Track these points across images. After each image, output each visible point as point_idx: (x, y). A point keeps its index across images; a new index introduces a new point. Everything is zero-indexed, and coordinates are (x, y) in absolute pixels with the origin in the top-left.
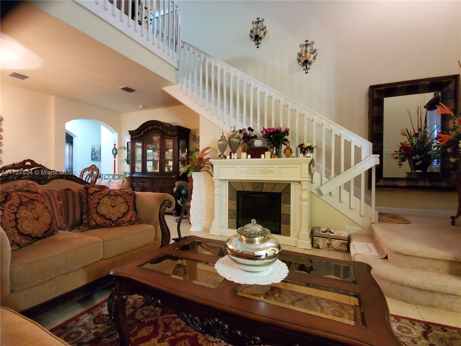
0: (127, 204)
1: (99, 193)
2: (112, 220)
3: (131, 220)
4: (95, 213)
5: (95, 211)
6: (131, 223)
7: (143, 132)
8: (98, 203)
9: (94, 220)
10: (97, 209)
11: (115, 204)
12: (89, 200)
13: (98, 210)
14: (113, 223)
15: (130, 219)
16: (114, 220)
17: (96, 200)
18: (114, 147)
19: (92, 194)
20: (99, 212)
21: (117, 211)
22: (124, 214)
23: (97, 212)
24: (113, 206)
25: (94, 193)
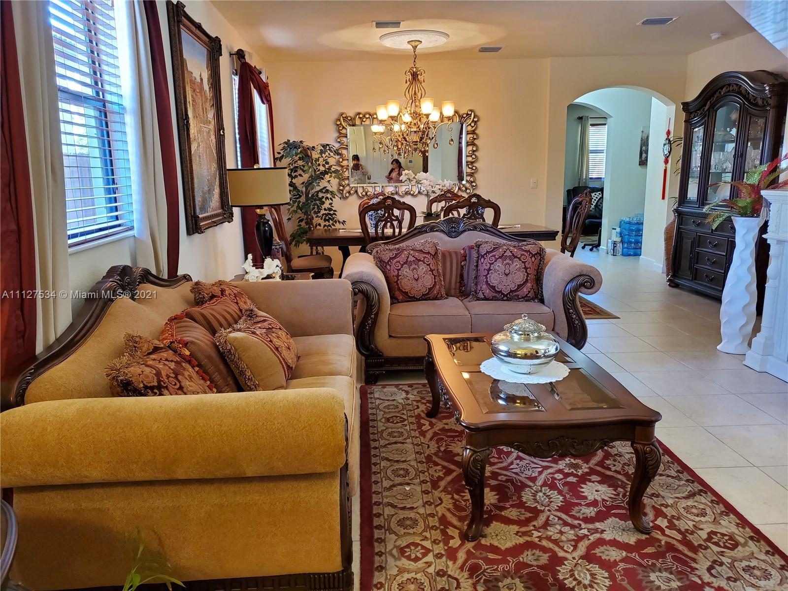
0: (526, 272)
1: (491, 255)
2: (503, 294)
3: (528, 295)
4: (484, 283)
5: (485, 280)
6: (526, 299)
8: (489, 270)
9: (483, 292)
10: (487, 278)
11: (510, 270)
12: (480, 263)
13: (488, 280)
14: (503, 297)
15: (527, 294)
16: (506, 293)
17: (487, 266)
19: (483, 256)
20: (489, 282)
21: (510, 281)
22: (519, 286)
23: (487, 281)
24: (506, 274)
25: (486, 254)
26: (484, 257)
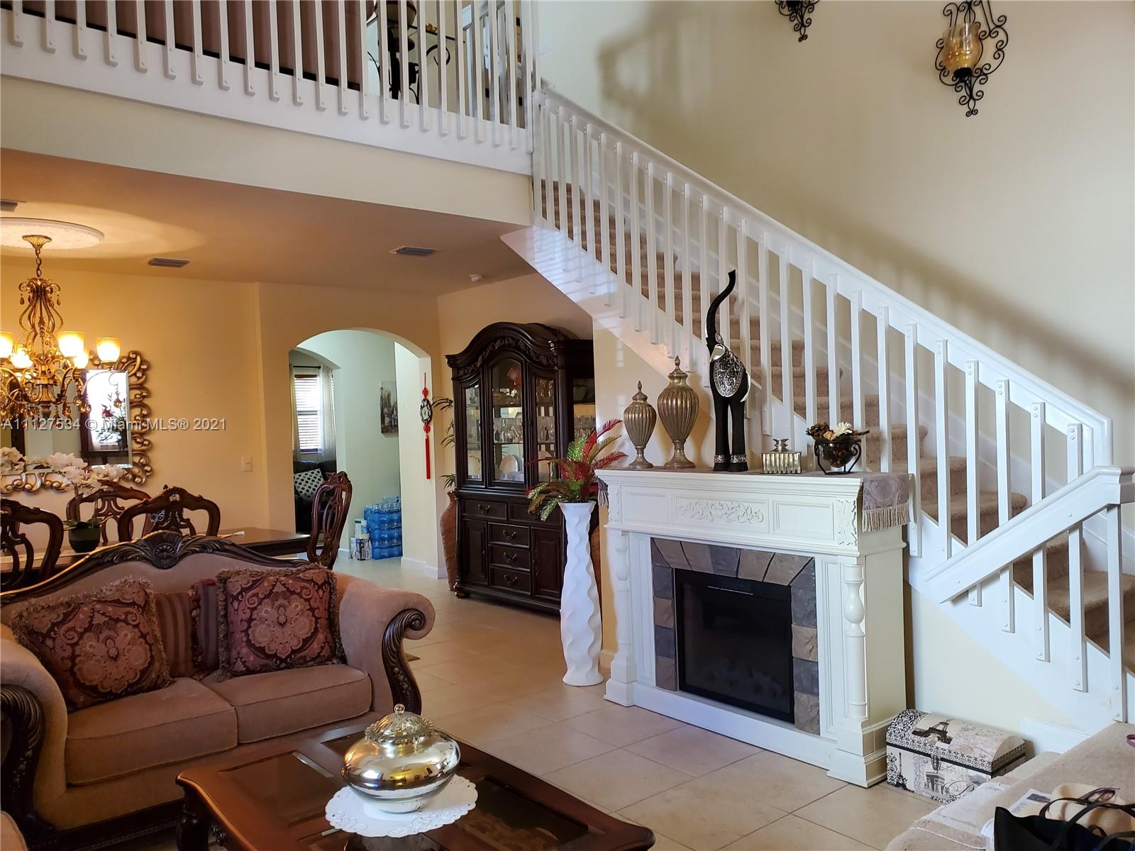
0: (314, 615)
1: (250, 593)
2: (280, 659)
3: (322, 654)
4: (244, 644)
5: (245, 639)
6: (320, 660)
8: (250, 620)
9: (243, 660)
10: (248, 635)
11: (286, 617)
12: (230, 609)
13: (251, 637)
14: (280, 664)
15: (319, 653)
16: (284, 657)
17: (245, 613)
19: (236, 598)
20: (253, 642)
21: (290, 635)
22: (306, 641)
23: (248, 641)
24: (280, 624)
25: (240, 593)
26: (238, 599)
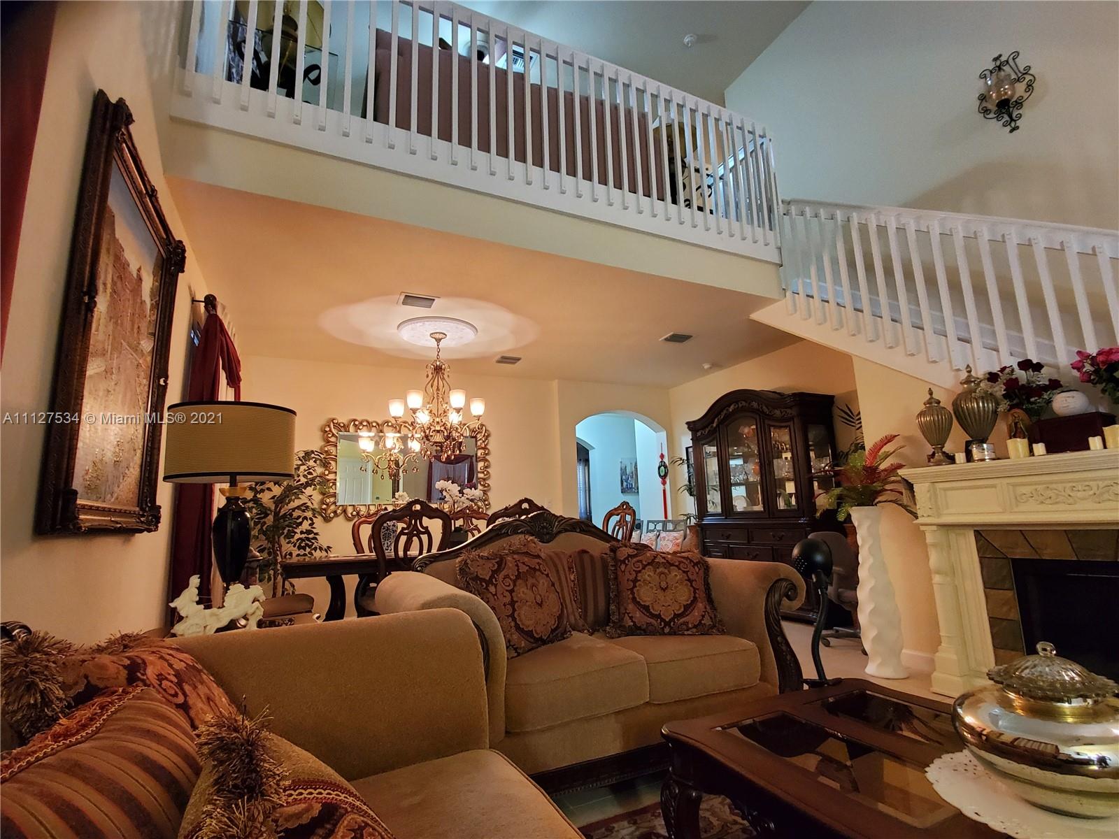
0: (692, 586)
1: (635, 558)
2: (663, 620)
3: (703, 622)
4: (631, 602)
5: (631, 596)
6: (702, 630)
7: (716, 420)
8: (636, 581)
9: (630, 615)
10: (633, 593)
11: (667, 583)
12: (619, 573)
13: (636, 596)
14: (665, 626)
15: (700, 621)
16: (666, 619)
17: (631, 575)
18: (661, 462)
19: (623, 562)
20: (638, 600)
21: (671, 600)
22: (687, 607)
23: (634, 599)
24: (662, 589)
25: (627, 558)
26: (625, 563)
